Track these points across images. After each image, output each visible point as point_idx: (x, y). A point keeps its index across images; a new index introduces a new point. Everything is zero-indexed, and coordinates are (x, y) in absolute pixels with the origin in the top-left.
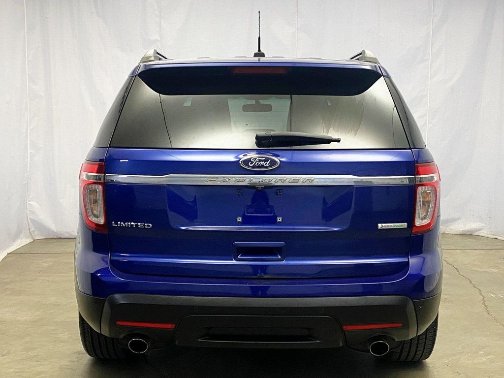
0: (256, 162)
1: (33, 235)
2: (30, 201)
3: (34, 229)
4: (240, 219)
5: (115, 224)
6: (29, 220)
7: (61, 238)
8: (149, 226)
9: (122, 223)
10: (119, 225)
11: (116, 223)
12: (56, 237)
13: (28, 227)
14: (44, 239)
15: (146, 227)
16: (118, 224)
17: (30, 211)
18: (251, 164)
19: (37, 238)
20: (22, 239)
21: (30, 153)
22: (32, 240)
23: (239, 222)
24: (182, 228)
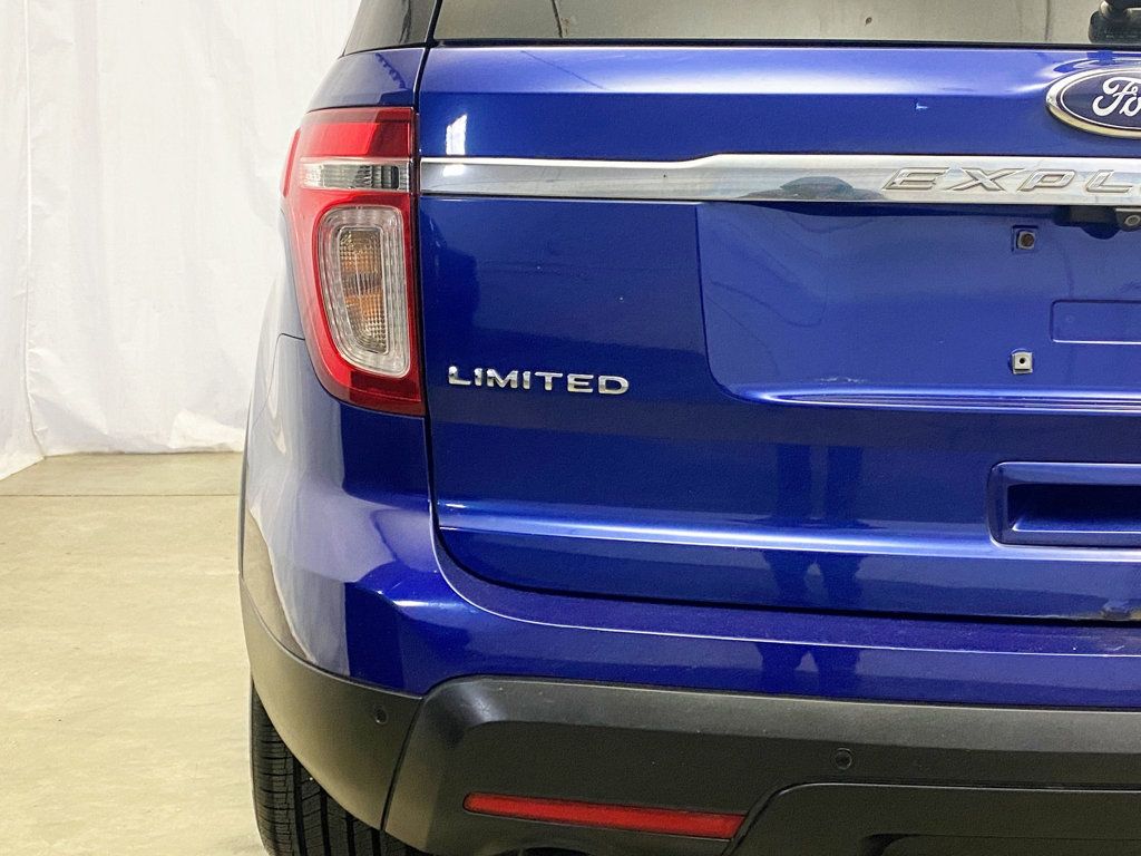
0: (1126, 98)
1: (41, 442)
2: (32, 346)
3: (45, 428)
4: (1024, 361)
5: (461, 376)
6: (32, 401)
7: (121, 453)
8: (617, 385)
9: (491, 373)
10: (478, 383)
11: (466, 373)
12: (106, 450)
13: (28, 420)
14: (75, 454)
15: (603, 391)
16: (473, 377)
17: (32, 373)
18: (1101, 106)
19: (54, 452)
20: (11, 455)
21: (34, 207)
22: (38, 458)
23: (1023, 373)
24: (767, 396)
